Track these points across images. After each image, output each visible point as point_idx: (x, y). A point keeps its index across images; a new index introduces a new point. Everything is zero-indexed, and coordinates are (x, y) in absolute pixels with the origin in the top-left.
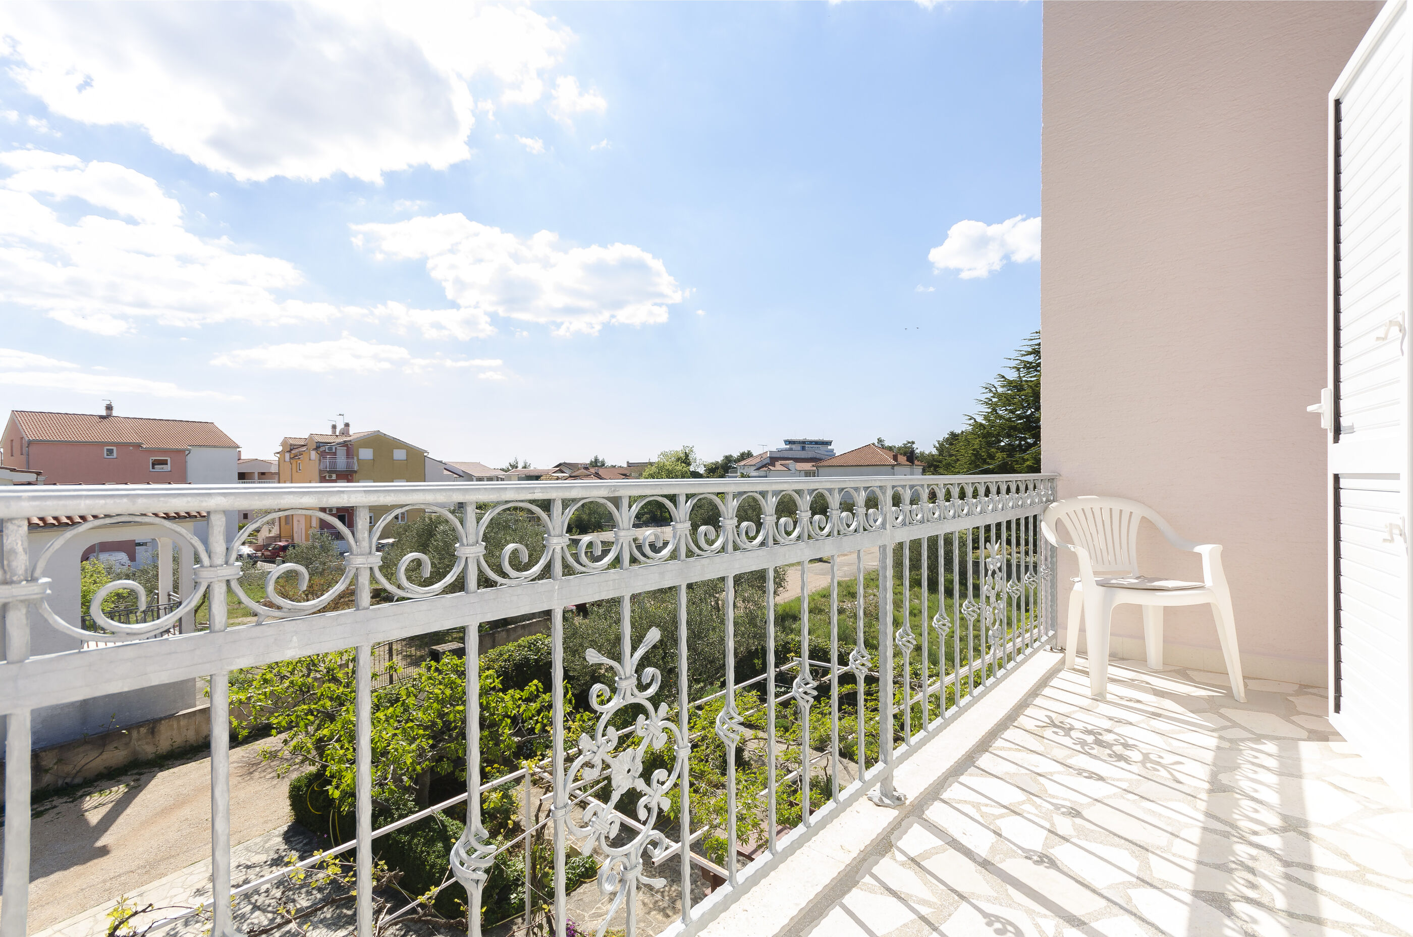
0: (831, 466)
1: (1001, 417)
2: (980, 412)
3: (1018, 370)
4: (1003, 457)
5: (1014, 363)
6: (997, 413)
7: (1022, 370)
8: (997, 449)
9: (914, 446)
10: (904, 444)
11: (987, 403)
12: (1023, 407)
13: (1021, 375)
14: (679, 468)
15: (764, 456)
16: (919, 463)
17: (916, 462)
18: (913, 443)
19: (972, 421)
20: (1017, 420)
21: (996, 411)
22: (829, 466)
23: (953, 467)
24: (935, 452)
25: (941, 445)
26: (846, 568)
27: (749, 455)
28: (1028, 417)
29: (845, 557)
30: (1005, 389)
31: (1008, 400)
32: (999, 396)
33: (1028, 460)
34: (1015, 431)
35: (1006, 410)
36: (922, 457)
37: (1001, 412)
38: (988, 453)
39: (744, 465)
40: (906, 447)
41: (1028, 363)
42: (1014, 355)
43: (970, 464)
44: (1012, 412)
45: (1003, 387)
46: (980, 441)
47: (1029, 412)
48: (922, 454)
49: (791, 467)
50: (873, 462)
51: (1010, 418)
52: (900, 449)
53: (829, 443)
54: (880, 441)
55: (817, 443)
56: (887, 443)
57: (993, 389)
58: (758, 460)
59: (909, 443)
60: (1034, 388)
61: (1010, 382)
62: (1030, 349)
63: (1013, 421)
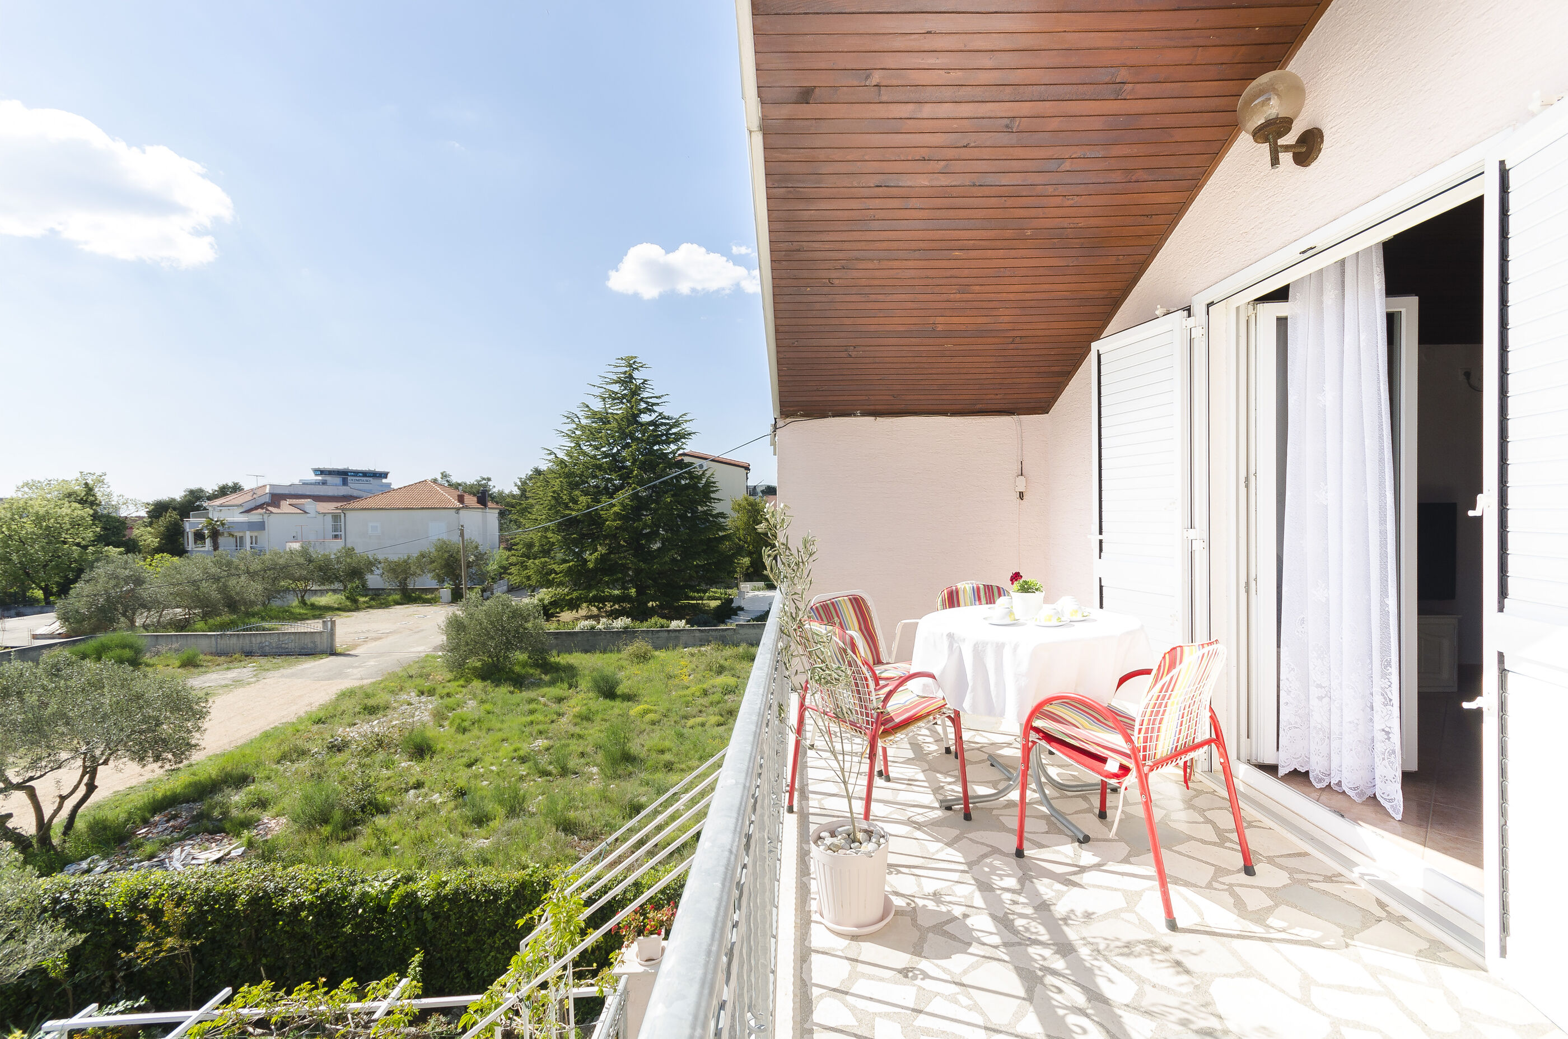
0: (365, 509)
1: (585, 454)
2: (561, 446)
3: (604, 399)
4: (587, 502)
5: (598, 391)
6: (581, 449)
7: (607, 400)
8: (582, 491)
9: (490, 483)
10: (478, 482)
11: (569, 436)
12: (609, 444)
13: (607, 406)
14: (65, 511)
15: (260, 492)
16: (494, 506)
17: (490, 504)
18: (489, 479)
19: (553, 456)
20: (603, 458)
21: (580, 446)
22: (363, 509)
23: (529, 513)
24: (516, 491)
25: (524, 483)
26: (372, 663)
27: (236, 488)
28: (613, 455)
29: (378, 643)
30: (589, 421)
31: (592, 433)
32: (583, 428)
33: (614, 505)
34: (600, 470)
35: (591, 445)
36: (499, 499)
37: (584, 448)
38: (570, 496)
39: (221, 506)
40: (480, 485)
41: (613, 392)
42: (598, 382)
43: (549, 509)
44: (597, 448)
45: (587, 417)
46: (561, 482)
47: (615, 450)
48: (501, 493)
49: (307, 508)
50: (430, 505)
51: (595, 456)
52: (472, 486)
53: (385, 475)
54: (444, 475)
55: (365, 474)
56: (454, 479)
57: (576, 420)
58: (248, 497)
59: (484, 479)
60: (620, 422)
61: (595, 413)
62: (615, 377)
63: (598, 459)
